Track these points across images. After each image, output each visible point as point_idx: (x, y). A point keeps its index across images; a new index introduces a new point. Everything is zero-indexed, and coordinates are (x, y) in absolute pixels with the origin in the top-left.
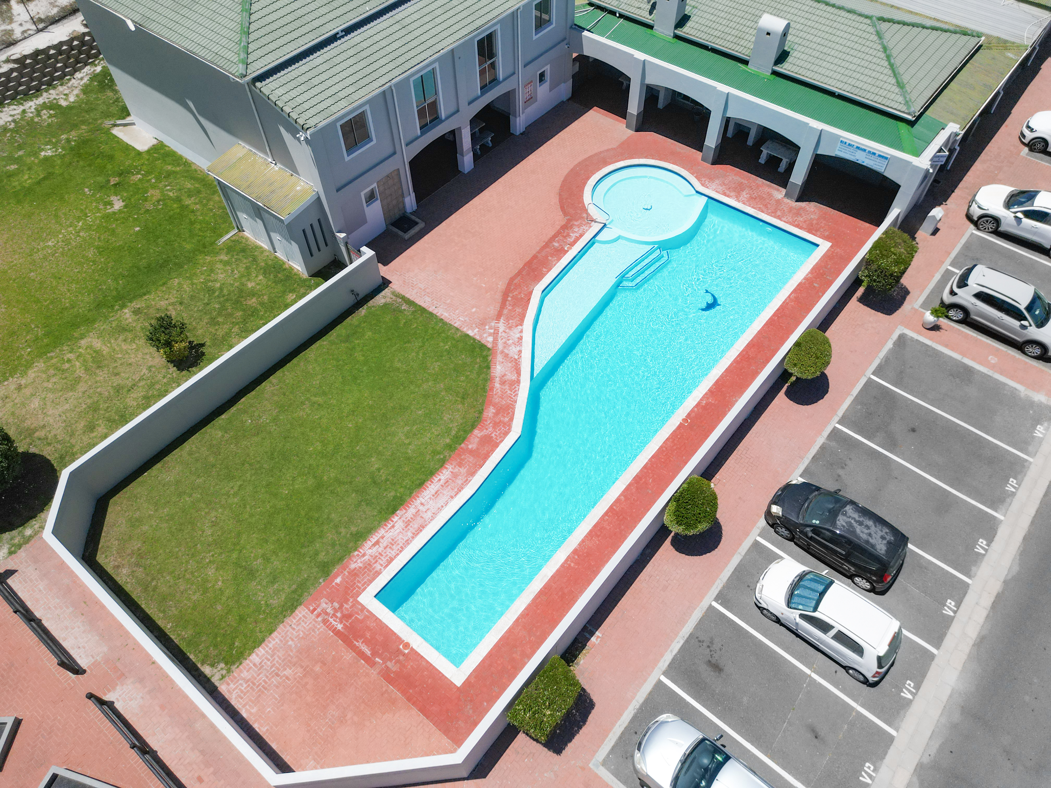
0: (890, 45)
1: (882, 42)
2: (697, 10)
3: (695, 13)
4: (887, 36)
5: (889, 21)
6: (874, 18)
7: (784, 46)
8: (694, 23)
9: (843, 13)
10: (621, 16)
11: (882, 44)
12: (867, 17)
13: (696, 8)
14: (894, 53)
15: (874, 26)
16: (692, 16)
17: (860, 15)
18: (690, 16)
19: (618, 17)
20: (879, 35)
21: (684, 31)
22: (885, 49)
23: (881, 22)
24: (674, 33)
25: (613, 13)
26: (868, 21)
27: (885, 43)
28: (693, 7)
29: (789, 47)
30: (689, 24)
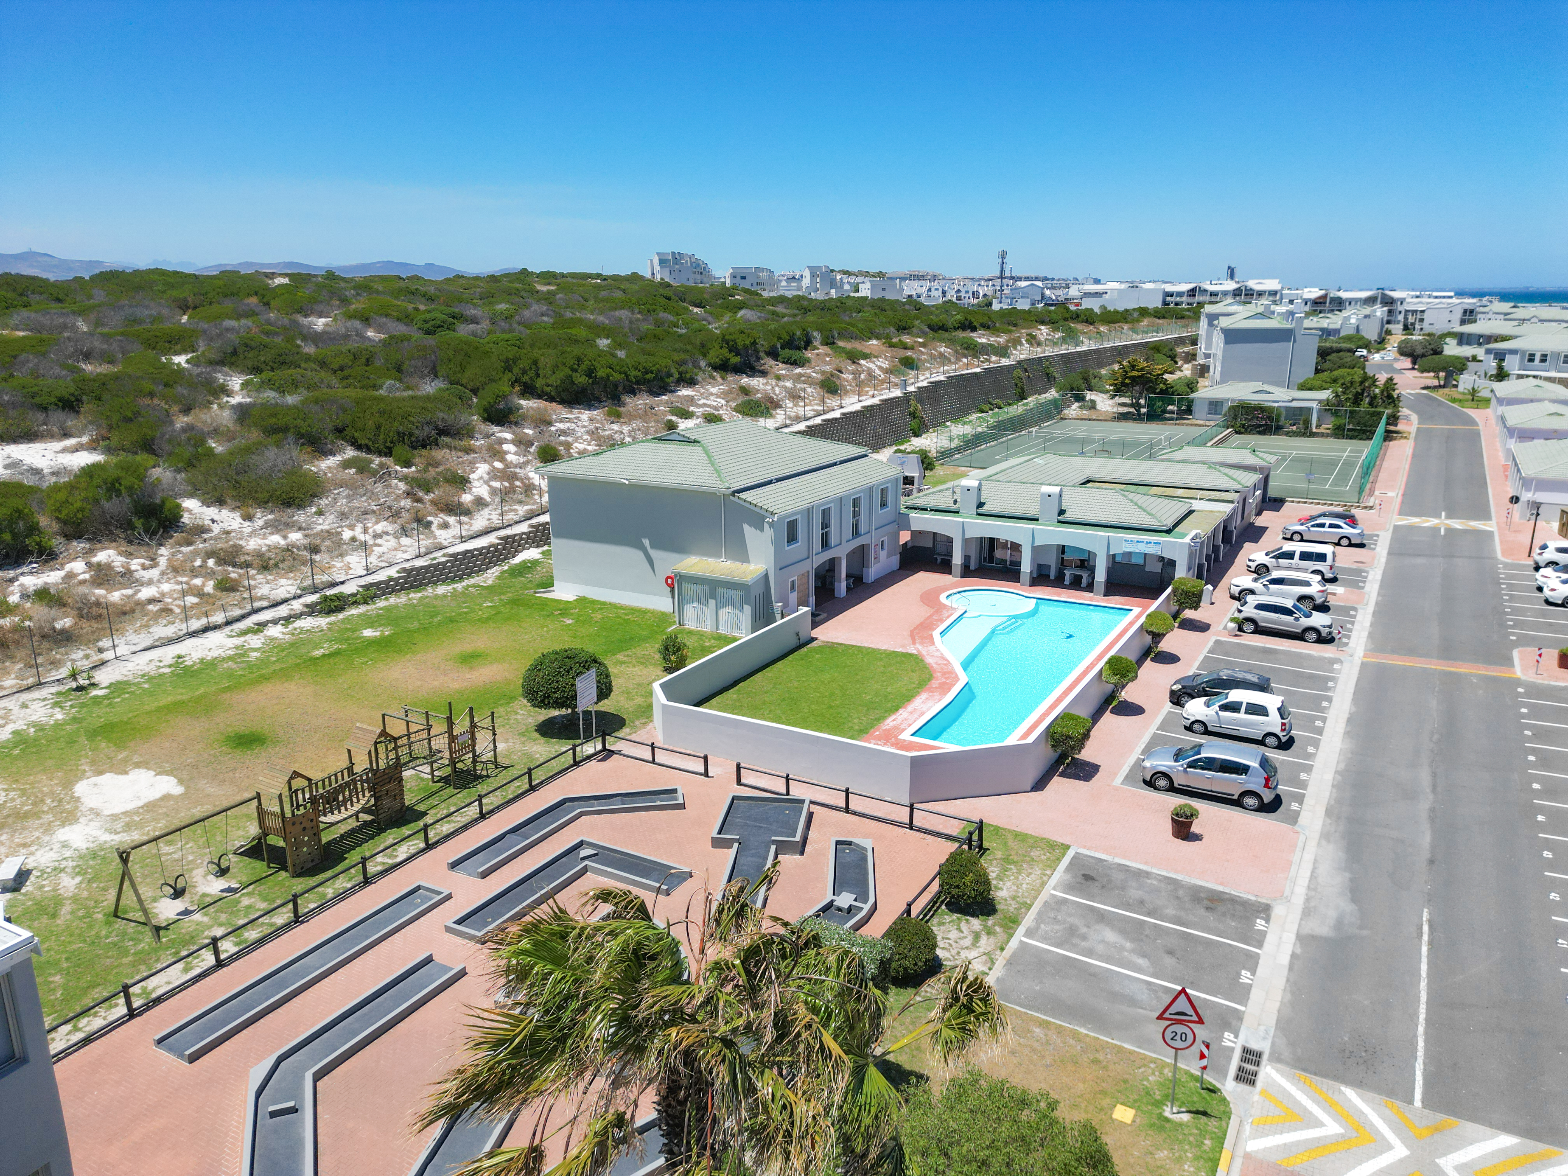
3: (986, 503)
21: (982, 510)
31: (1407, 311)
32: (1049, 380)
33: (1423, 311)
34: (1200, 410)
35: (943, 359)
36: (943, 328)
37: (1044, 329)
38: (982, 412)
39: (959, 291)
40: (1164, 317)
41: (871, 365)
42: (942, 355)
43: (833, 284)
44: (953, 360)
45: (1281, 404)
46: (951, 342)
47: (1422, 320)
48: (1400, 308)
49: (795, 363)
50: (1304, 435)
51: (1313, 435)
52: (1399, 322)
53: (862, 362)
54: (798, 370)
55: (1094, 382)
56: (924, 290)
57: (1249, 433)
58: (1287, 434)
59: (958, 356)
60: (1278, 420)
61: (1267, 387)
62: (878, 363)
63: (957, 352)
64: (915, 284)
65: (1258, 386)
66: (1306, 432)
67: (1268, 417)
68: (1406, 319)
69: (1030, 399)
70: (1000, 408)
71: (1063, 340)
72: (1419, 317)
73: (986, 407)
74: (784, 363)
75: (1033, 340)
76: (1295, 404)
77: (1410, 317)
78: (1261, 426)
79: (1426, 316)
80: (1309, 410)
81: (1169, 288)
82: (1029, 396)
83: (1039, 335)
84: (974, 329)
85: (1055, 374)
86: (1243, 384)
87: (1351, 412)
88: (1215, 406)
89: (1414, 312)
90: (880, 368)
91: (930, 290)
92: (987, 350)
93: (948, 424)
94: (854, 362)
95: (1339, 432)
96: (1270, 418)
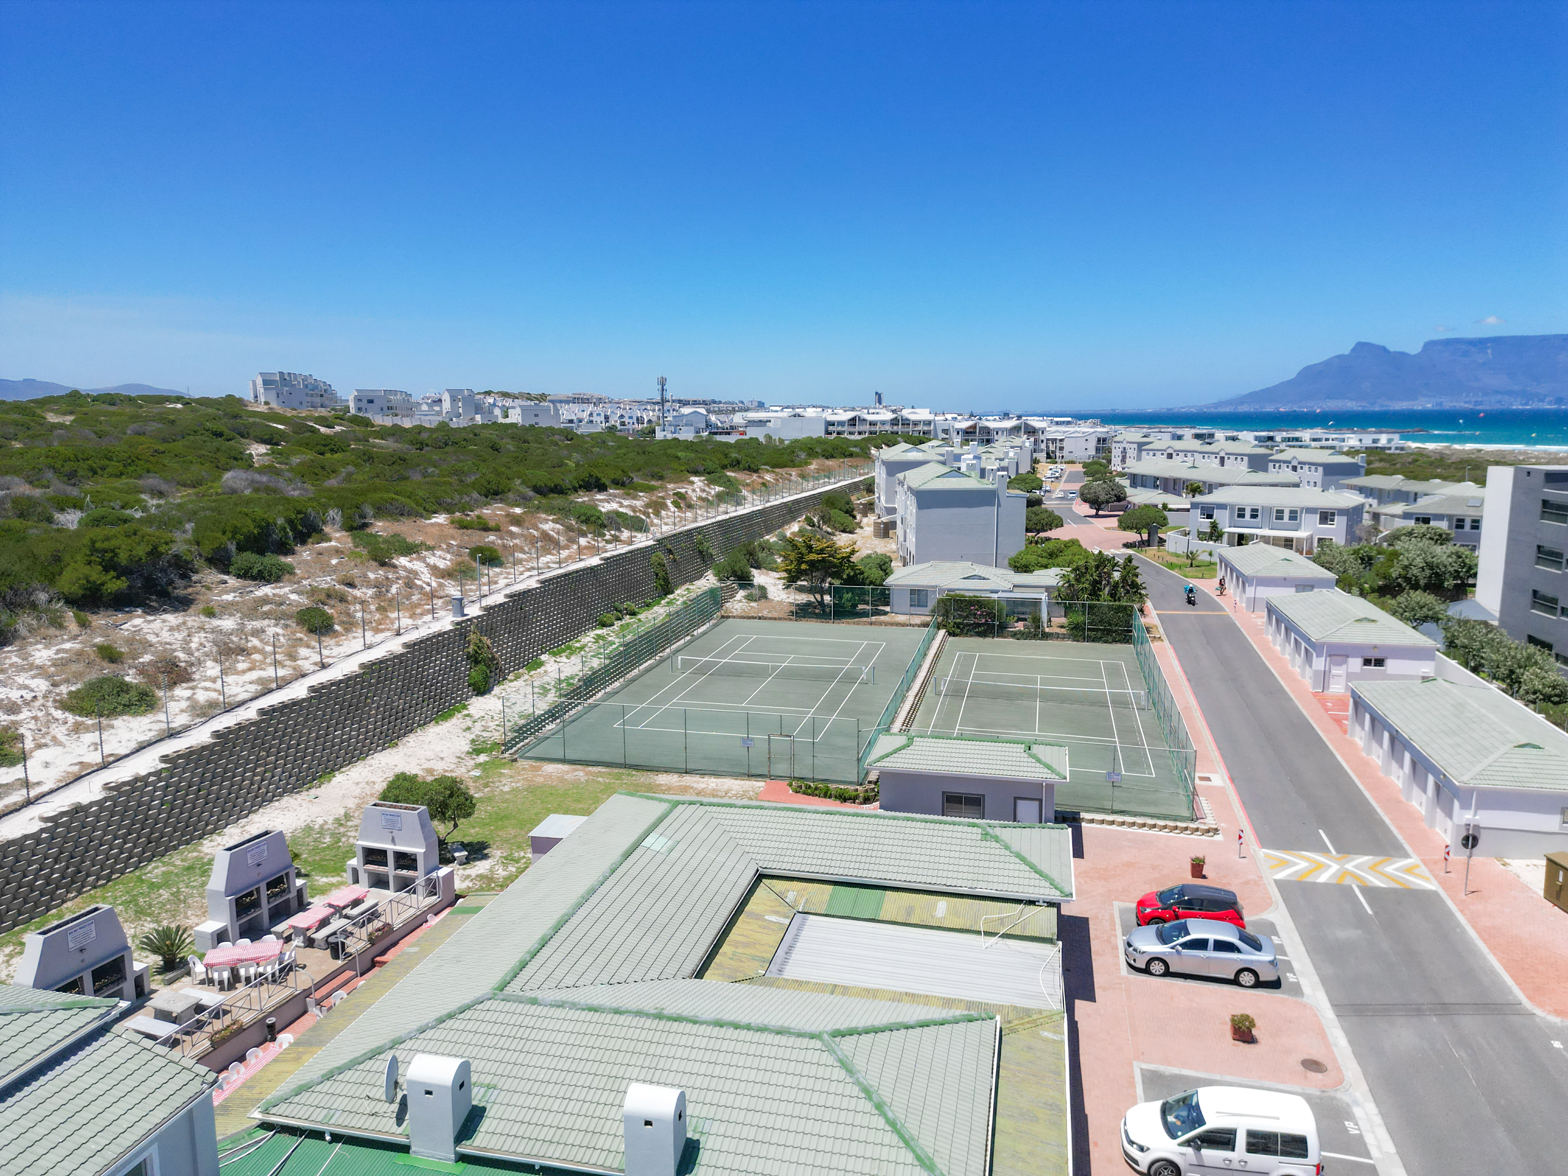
0: (872, 1080)
1: (857, 1079)
2: (496, 1092)
3: (492, 1099)
4: (859, 1063)
5: (851, 1032)
6: (826, 1036)
7: (685, 1132)
8: (496, 1122)
9: (769, 1038)
10: (336, 1138)
11: (857, 1083)
12: (812, 1036)
13: (495, 1088)
14: (885, 1094)
15: (831, 1051)
16: (488, 1107)
17: (800, 1035)
18: (484, 1109)
19: (330, 1143)
20: (845, 1065)
21: (476, 1143)
22: (868, 1093)
23: (838, 1039)
24: (456, 1153)
25: (317, 1135)
26: (818, 1044)
27: (861, 1079)
28: (488, 1087)
29: (694, 1131)
30: (486, 1125)
31: (1048, 440)
32: (704, 559)
33: (1061, 440)
34: (900, 600)
35: (549, 543)
36: (558, 490)
37: (698, 481)
38: (604, 625)
39: (622, 416)
40: (832, 457)
41: (418, 566)
42: (545, 536)
43: (478, 409)
44: (562, 540)
45: (1000, 594)
46: (562, 513)
47: (1061, 449)
48: (1042, 437)
49: (263, 577)
50: (1035, 636)
51: (1046, 636)
52: (1042, 451)
53: (403, 561)
54: (267, 590)
55: (761, 555)
56: (585, 416)
57: (966, 635)
58: (1014, 635)
59: (574, 534)
60: (1000, 617)
61: (980, 570)
62: (432, 560)
63: (569, 528)
64: (576, 407)
65: (967, 567)
66: (1037, 633)
67: (988, 614)
68: (1048, 447)
69: (678, 592)
70: (633, 614)
71: (720, 497)
72: (1058, 445)
73: (608, 617)
74: (239, 576)
75: (682, 501)
76: (1018, 595)
77: (1051, 445)
78: (979, 625)
79: (1065, 444)
80: (1036, 603)
81: (829, 416)
82: (677, 586)
83: (690, 492)
84: (602, 488)
85: (711, 550)
86: (948, 565)
87: (1090, 607)
88: (918, 596)
89: (1054, 441)
90: (435, 570)
91: (591, 415)
92: (617, 521)
93: (543, 657)
94: (383, 564)
95: (1077, 632)
96: (991, 615)
